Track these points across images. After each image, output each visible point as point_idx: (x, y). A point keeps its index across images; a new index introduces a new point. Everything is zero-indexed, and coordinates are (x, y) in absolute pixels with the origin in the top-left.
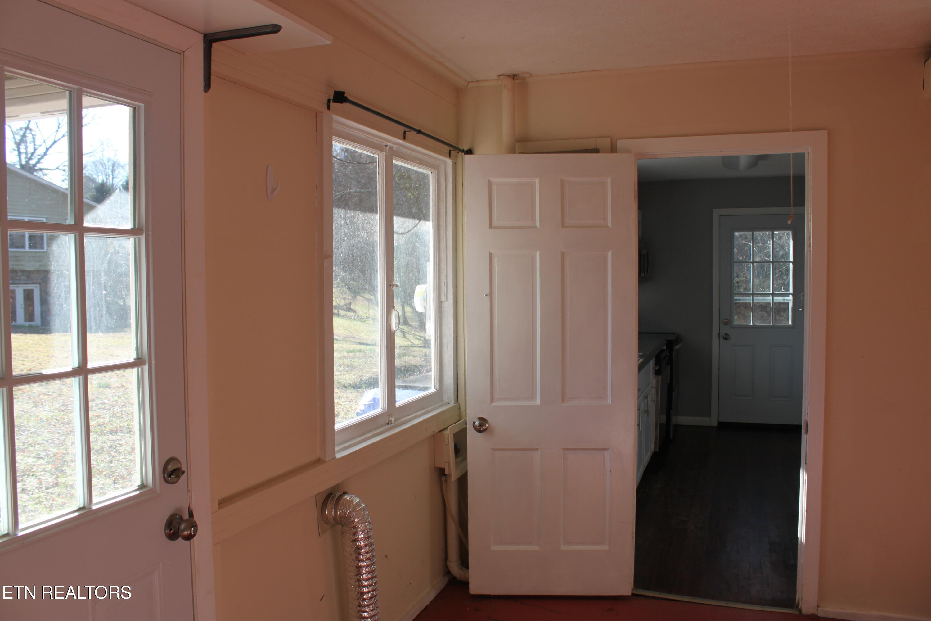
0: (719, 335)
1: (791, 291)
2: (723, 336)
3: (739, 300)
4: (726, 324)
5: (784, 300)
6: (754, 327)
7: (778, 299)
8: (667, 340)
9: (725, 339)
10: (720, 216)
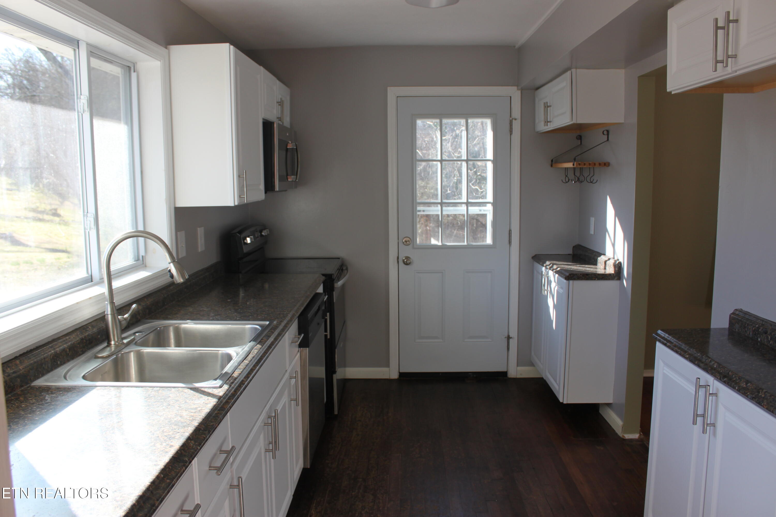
0: (398, 258)
1: (490, 198)
2: (403, 261)
3: (424, 211)
4: (406, 243)
5: (480, 210)
6: (444, 247)
7: (474, 210)
8: (323, 275)
9: (406, 264)
10: (397, 97)
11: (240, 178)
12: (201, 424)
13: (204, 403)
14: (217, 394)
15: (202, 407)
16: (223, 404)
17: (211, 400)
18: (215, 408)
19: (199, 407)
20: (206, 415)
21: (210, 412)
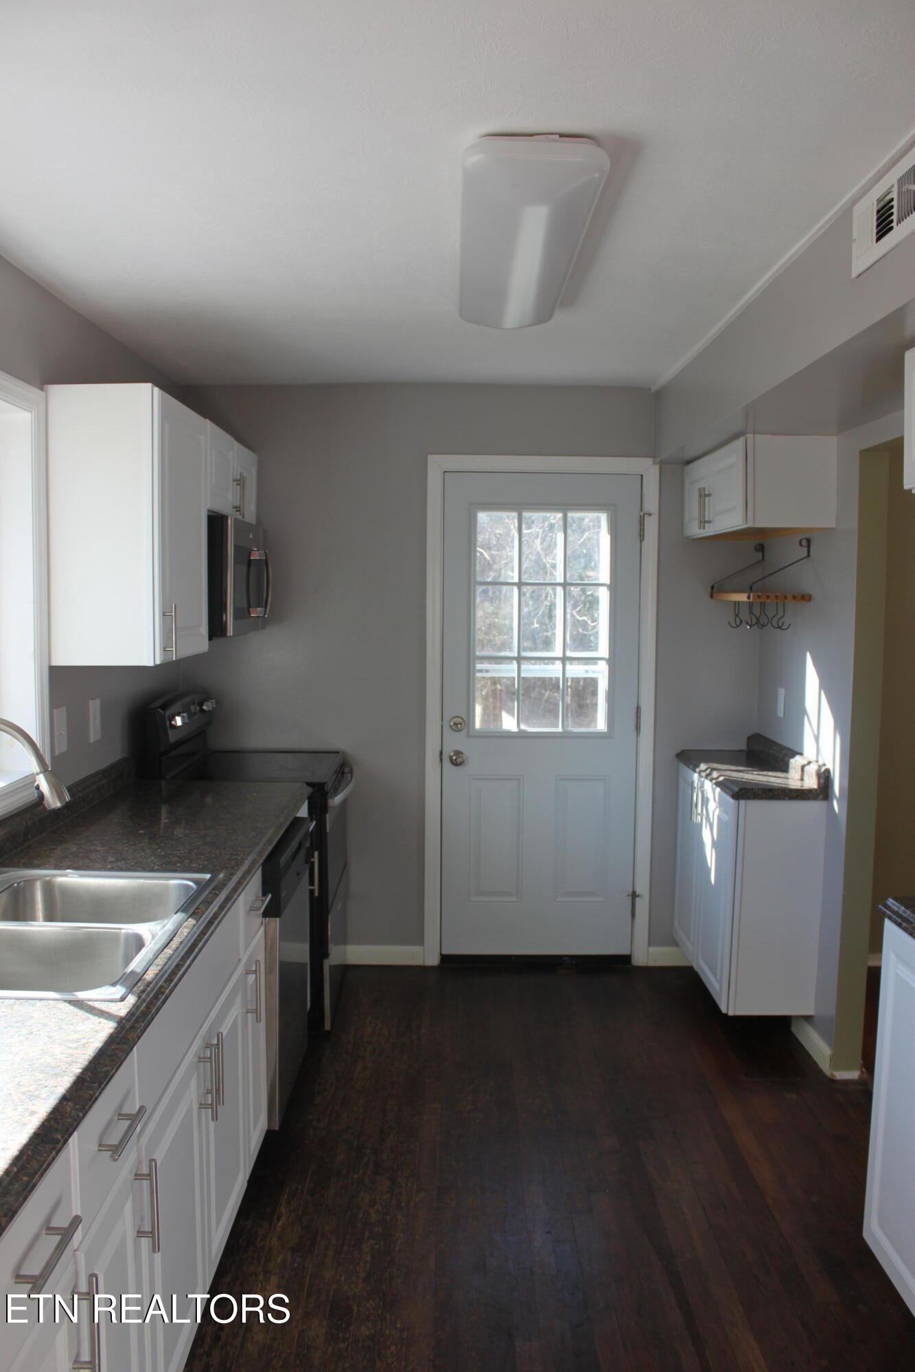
0: (441, 753)
1: (603, 650)
2: (451, 758)
3: (487, 671)
4: (456, 727)
5: (587, 672)
6: (521, 735)
7: (575, 671)
8: (309, 784)
9: (455, 763)
10: (445, 472)
12: (86, 1070)
13: (92, 1029)
14: (115, 1013)
15: (89, 1039)
16: (126, 1032)
17: (104, 1024)
18: (112, 1040)
19: (84, 1038)
20: (94, 1054)
21: (102, 1047)
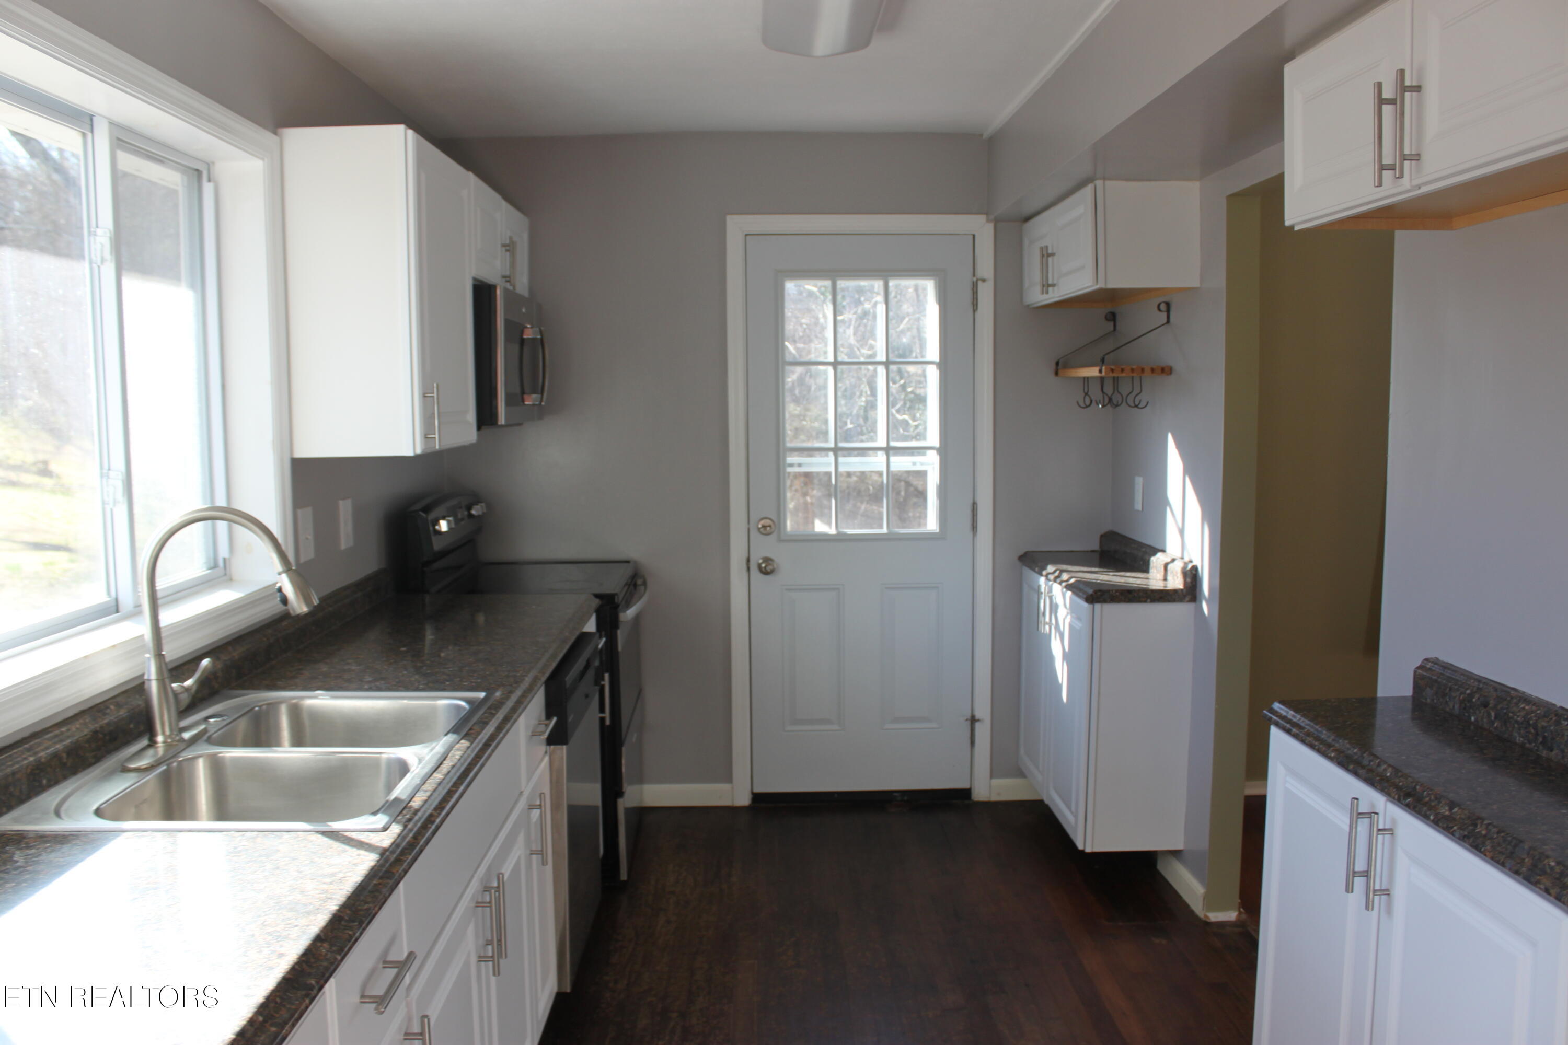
0: (748, 560)
1: (933, 437)
2: (759, 566)
3: (800, 465)
4: (765, 531)
5: (914, 464)
6: (840, 538)
7: (901, 463)
8: (597, 596)
9: (765, 572)
10: (746, 235)
11: (426, 398)
12: (344, 907)
13: (349, 862)
14: (377, 844)
15: (347, 872)
16: (391, 865)
17: (364, 856)
18: (373, 874)
19: (340, 872)
20: (353, 889)
21: (363, 881)
